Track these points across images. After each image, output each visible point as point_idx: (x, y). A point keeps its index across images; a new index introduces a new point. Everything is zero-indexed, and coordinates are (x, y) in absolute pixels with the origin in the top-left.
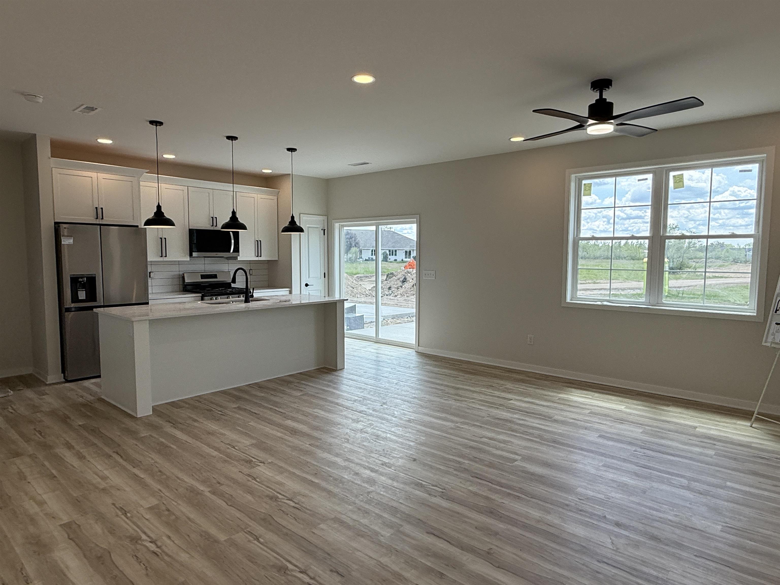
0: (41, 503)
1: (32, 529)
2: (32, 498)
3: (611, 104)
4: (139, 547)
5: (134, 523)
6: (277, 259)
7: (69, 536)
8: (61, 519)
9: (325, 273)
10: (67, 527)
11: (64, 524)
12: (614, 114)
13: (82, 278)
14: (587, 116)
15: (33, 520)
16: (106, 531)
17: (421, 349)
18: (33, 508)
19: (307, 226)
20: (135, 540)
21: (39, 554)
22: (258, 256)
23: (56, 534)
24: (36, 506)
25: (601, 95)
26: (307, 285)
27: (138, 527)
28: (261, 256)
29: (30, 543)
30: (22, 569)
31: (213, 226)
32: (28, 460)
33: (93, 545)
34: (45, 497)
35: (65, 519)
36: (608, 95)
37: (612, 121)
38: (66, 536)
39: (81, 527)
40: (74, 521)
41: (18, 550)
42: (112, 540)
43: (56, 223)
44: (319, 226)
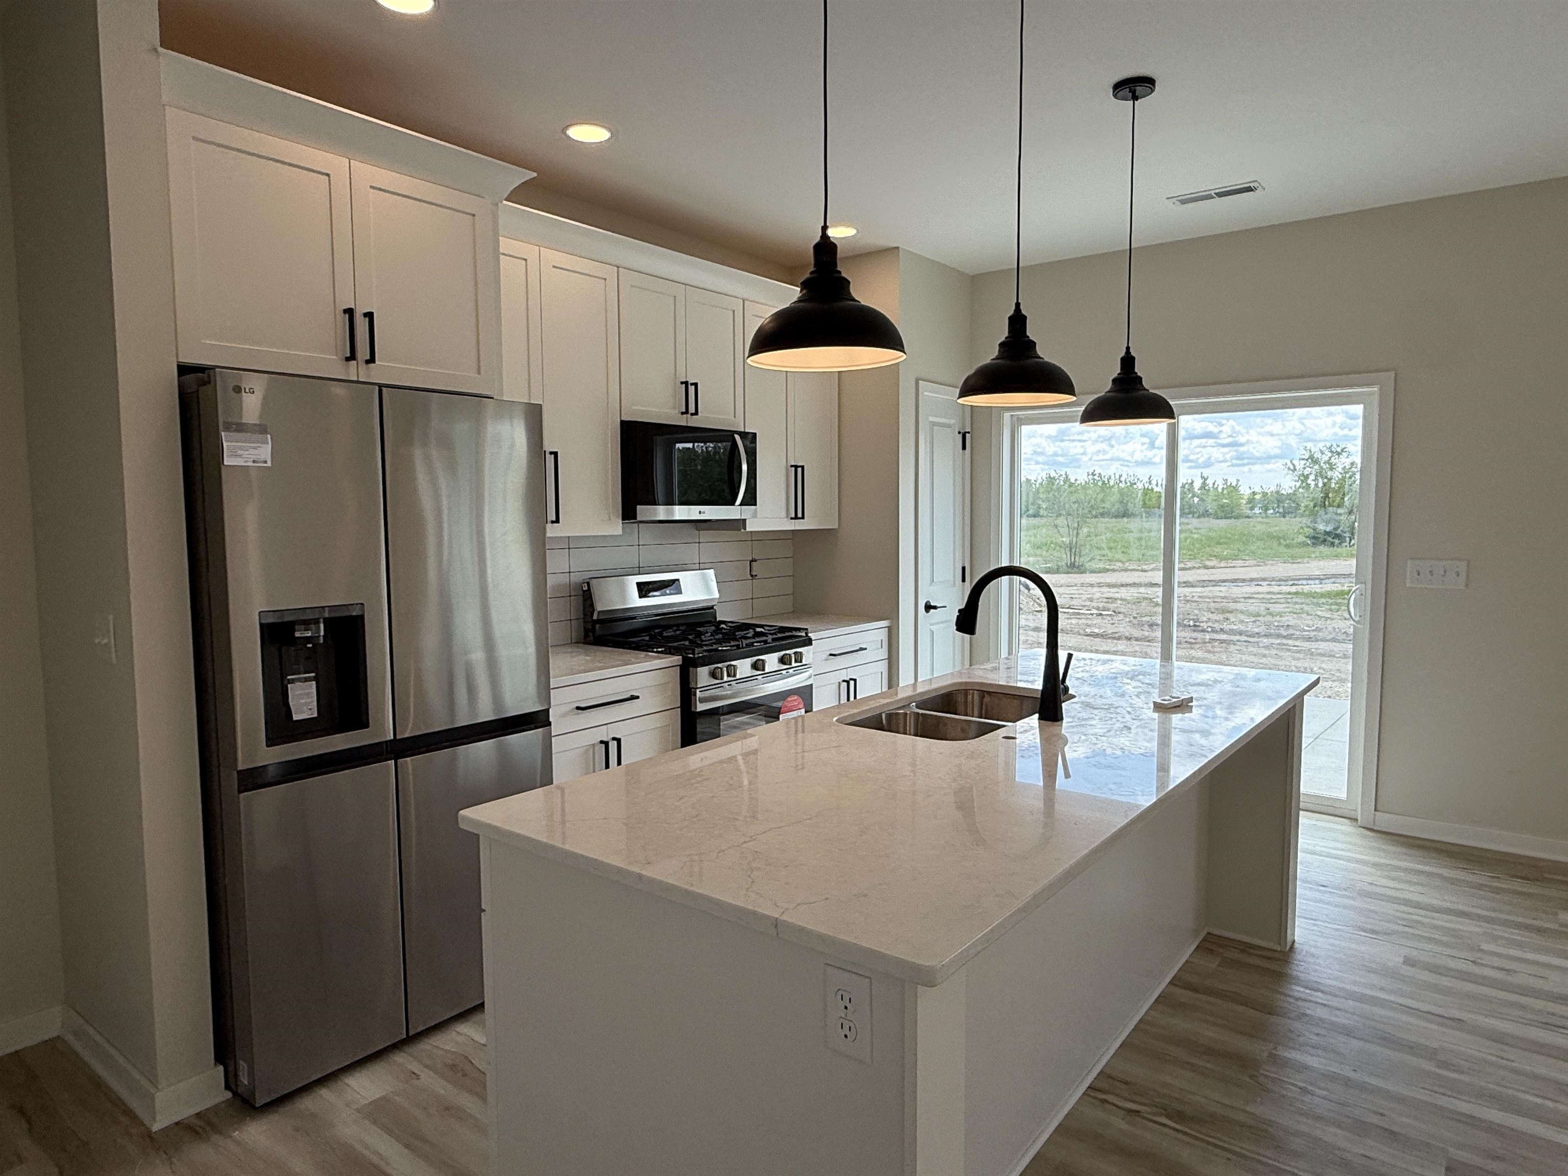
6: (836, 527)
9: (964, 569)
13: (306, 623)
17: (1385, 821)
19: (931, 419)
22: (796, 518)
26: (928, 607)
28: (803, 518)
31: (687, 412)
43: (184, 370)
44: (952, 422)
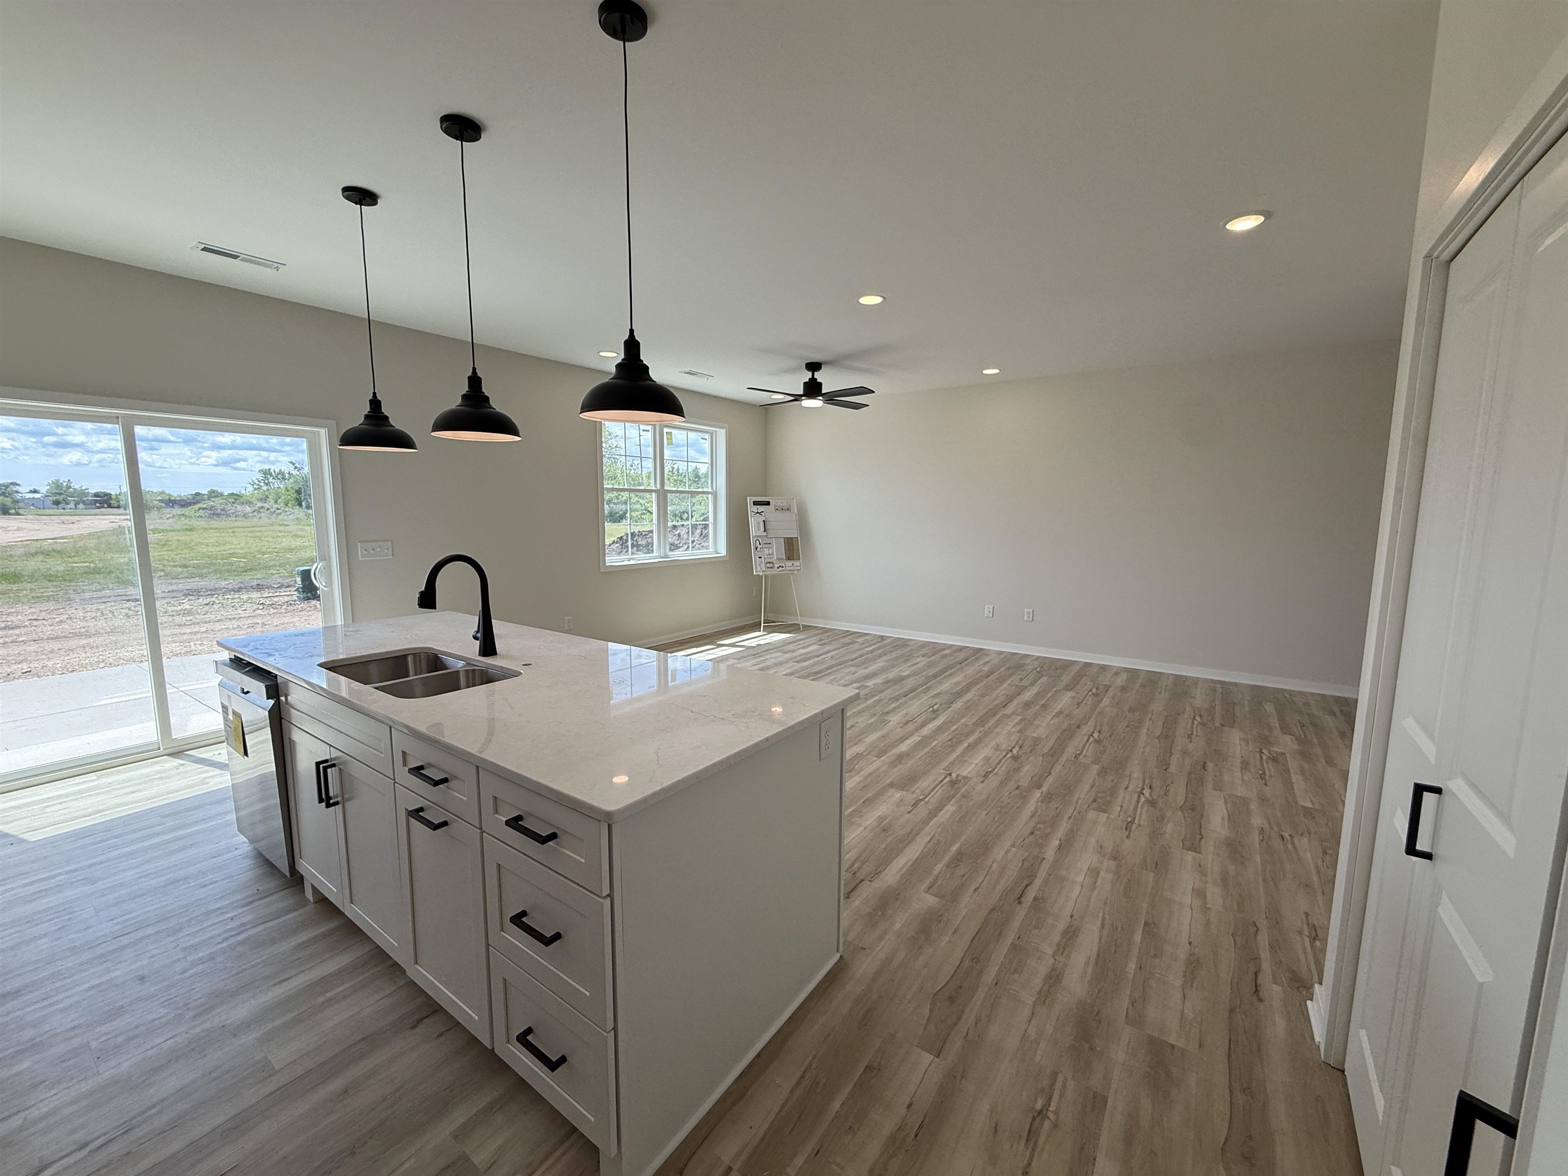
0: (1200, 893)
1: (1232, 869)
2: (1205, 909)
3: (820, 384)
4: (1155, 797)
5: (1135, 810)
7: (1201, 838)
8: (1194, 859)
10: (1195, 848)
11: (1195, 851)
12: (823, 392)
14: (802, 393)
15: (1224, 879)
16: (1165, 821)
18: (1214, 893)
20: (1152, 803)
21: (1240, 842)
23: (1211, 849)
24: (1208, 895)
25: (813, 375)
27: (1136, 807)
29: (1242, 856)
30: (1262, 841)
32: (1152, 1013)
33: (1189, 820)
34: (1187, 900)
35: (1190, 856)
36: (819, 376)
37: (821, 398)
38: (1203, 841)
39: (1182, 837)
40: (1183, 848)
41: (1258, 858)
42: (1169, 813)
